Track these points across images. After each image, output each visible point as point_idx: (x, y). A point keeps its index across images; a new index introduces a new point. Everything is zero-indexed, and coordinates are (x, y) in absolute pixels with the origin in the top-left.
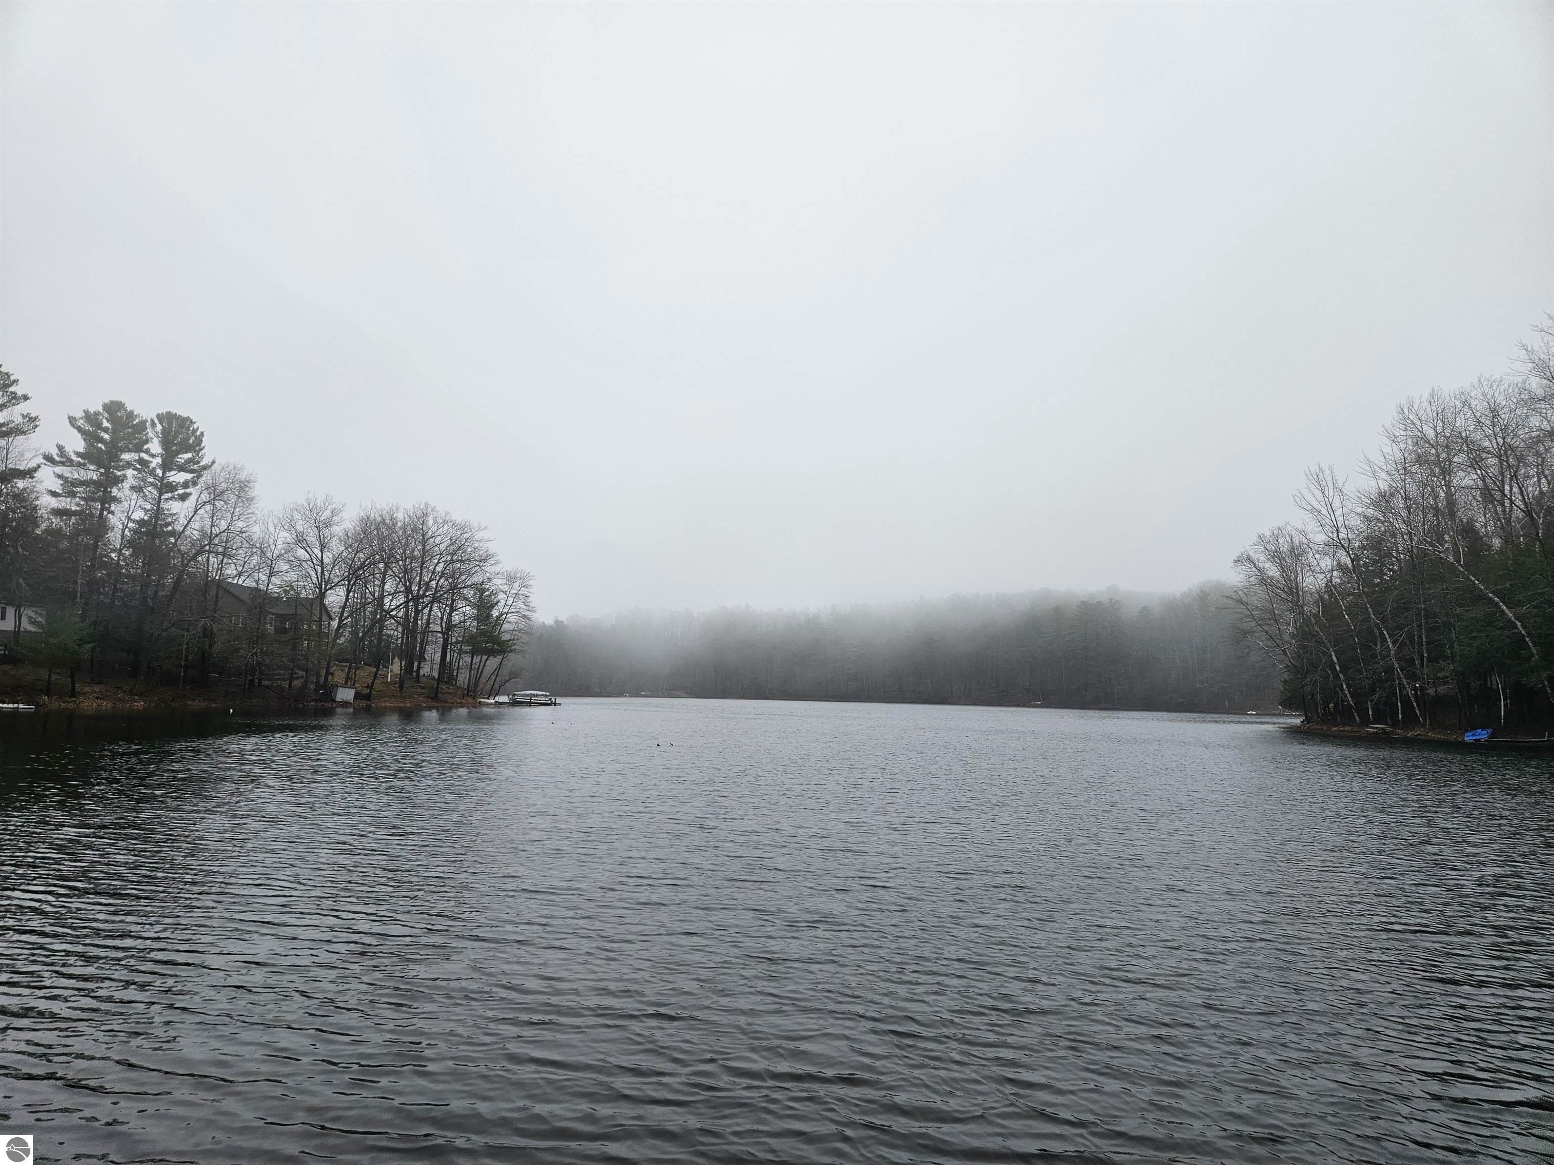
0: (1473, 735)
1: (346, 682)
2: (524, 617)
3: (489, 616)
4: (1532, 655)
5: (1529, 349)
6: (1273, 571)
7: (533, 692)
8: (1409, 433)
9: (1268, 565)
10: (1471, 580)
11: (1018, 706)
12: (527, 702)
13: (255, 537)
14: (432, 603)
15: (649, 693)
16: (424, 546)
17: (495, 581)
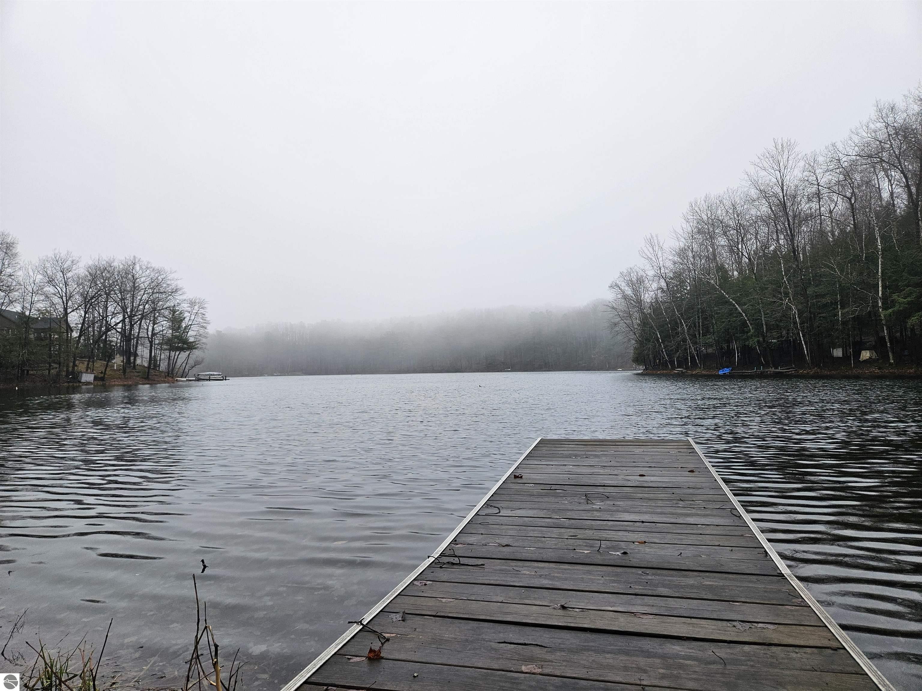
0: (723, 371)
1: (87, 370)
2: (203, 327)
3: (179, 327)
4: (750, 330)
5: (749, 174)
6: (629, 292)
7: (211, 373)
8: (695, 217)
9: (627, 288)
10: (722, 293)
11: (498, 371)
12: (208, 379)
13: (21, 279)
14: (141, 320)
15: (279, 374)
16: (134, 283)
17: (183, 305)
